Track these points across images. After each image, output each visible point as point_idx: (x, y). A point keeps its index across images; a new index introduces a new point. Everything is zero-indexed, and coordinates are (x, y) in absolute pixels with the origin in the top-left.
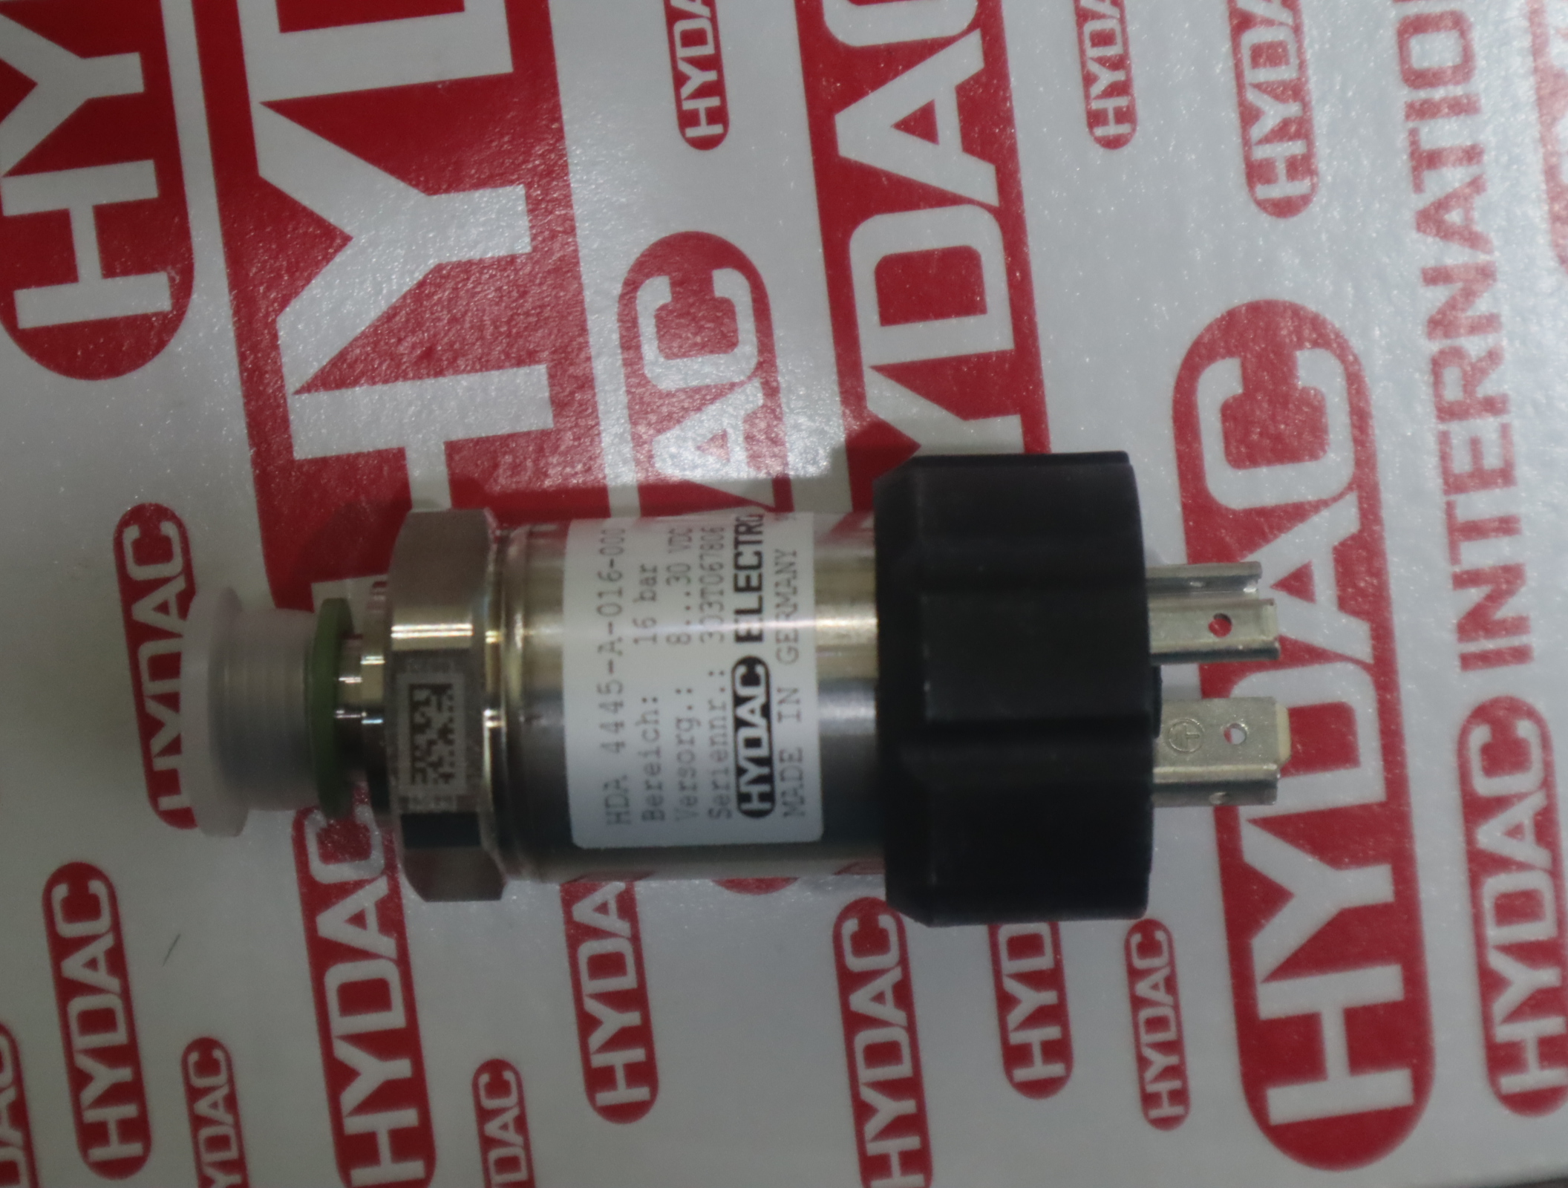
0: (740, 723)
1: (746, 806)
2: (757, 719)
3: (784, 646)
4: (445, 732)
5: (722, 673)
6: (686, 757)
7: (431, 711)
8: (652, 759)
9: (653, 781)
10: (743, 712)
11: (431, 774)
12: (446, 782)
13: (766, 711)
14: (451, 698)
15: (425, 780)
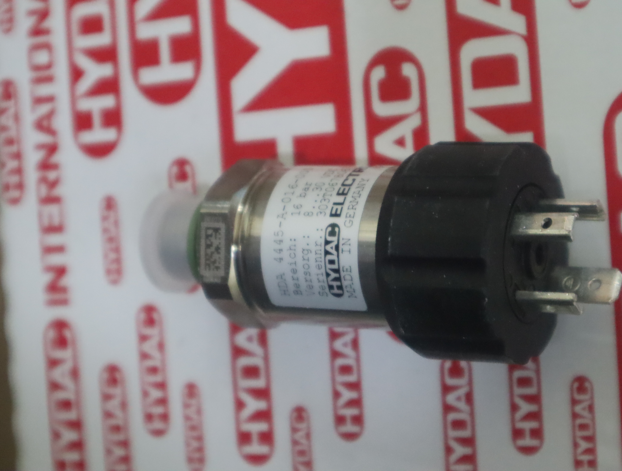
0: (327, 253)
1: (332, 291)
2: (334, 251)
3: (348, 219)
4: (218, 249)
5: (322, 230)
6: (306, 267)
7: (213, 239)
8: (293, 266)
9: (295, 276)
10: (328, 248)
11: (212, 267)
12: (217, 270)
13: (337, 248)
14: (220, 234)
15: (209, 269)
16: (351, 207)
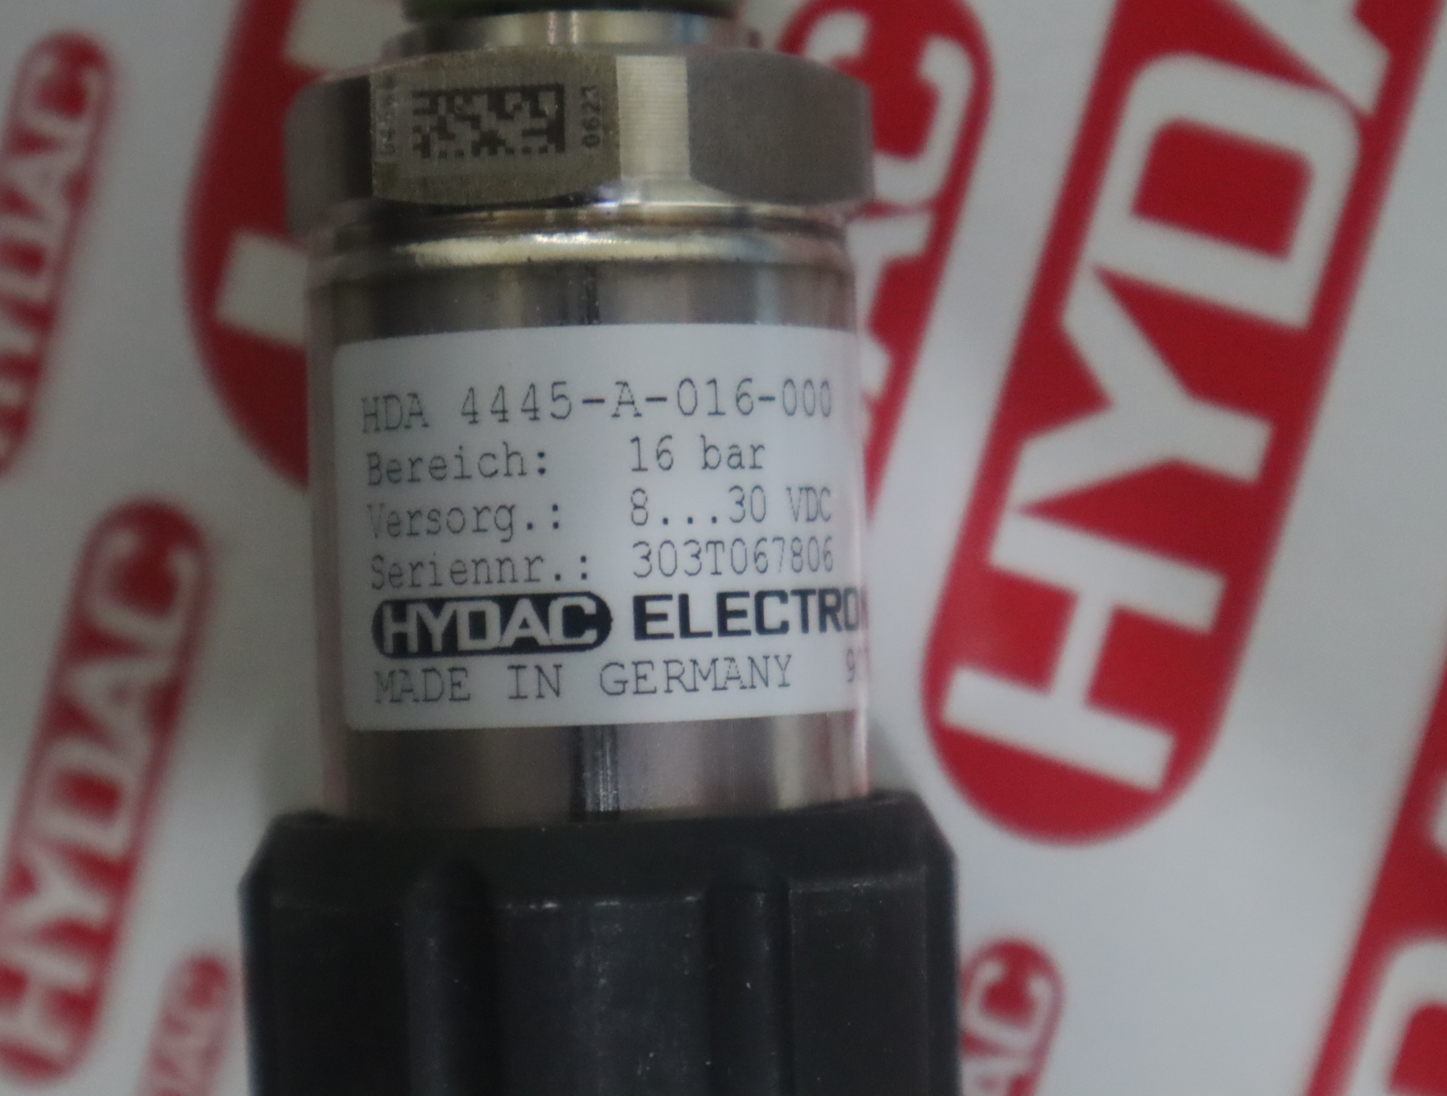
0: (507, 604)
1: (388, 613)
2: (514, 632)
3: (629, 674)
4: (491, 143)
5: (584, 576)
6: (456, 521)
7: (525, 120)
8: (454, 468)
9: (423, 471)
10: (525, 610)
11: (428, 122)
12: (416, 147)
13: (526, 645)
14: (544, 150)
15: (417, 112)
16: (675, 669)
